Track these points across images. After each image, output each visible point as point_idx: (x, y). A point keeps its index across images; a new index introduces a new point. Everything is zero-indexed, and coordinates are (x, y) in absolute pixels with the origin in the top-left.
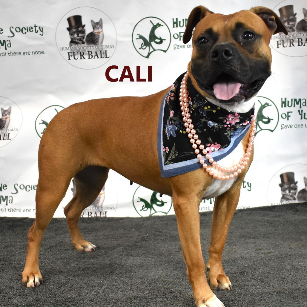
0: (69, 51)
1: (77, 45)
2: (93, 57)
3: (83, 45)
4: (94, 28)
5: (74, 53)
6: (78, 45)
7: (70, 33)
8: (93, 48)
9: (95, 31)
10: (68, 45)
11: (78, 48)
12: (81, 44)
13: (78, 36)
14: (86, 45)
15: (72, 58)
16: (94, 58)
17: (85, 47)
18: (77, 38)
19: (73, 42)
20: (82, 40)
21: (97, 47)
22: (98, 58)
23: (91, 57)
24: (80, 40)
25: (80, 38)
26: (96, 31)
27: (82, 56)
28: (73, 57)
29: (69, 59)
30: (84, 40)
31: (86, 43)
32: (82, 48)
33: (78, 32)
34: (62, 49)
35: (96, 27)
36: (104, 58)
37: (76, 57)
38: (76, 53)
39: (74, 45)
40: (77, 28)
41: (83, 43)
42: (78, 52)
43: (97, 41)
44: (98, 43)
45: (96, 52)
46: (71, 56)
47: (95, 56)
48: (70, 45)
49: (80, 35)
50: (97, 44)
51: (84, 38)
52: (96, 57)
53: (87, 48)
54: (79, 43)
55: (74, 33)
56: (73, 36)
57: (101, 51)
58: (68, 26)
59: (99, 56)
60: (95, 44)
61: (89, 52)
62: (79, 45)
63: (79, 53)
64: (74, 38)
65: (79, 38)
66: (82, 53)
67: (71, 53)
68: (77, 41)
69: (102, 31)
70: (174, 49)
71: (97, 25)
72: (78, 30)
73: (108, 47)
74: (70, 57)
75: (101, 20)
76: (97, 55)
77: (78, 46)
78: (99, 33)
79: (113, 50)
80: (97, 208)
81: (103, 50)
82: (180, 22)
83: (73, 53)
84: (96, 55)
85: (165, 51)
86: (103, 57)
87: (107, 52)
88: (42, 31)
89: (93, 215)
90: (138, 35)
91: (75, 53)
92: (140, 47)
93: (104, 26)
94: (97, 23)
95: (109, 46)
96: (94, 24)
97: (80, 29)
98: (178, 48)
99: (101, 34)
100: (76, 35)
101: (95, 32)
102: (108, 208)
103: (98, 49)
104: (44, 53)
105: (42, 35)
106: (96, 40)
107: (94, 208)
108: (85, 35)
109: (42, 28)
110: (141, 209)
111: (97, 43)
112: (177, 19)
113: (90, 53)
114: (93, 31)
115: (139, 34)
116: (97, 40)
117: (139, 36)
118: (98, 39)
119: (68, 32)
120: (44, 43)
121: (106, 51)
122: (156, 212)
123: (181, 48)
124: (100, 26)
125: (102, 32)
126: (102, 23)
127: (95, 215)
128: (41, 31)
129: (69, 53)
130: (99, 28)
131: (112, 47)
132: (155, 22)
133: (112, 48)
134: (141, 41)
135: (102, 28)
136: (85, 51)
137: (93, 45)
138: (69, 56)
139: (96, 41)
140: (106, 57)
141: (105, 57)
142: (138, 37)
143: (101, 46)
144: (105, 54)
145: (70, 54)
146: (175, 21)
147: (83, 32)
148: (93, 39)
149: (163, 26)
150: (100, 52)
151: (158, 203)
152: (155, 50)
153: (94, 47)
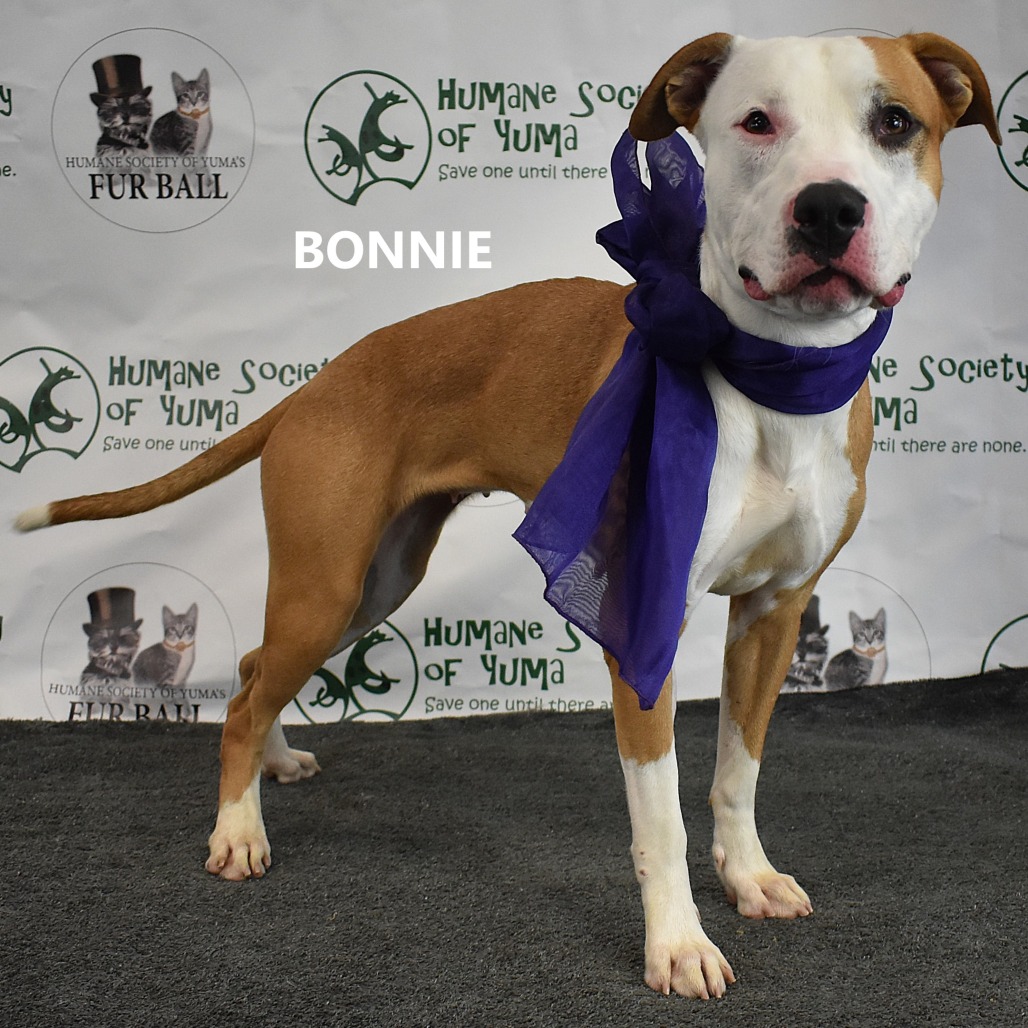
0: (95, 171)
1: (122, 152)
2: (175, 194)
3: (141, 153)
4: (179, 99)
5: (110, 176)
6: (125, 152)
7: (102, 111)
8: (174, 165)
9: (183, 109)
10: (90, 150)
11: (124, 163)
12: (136, 149)
13: (126, 122)
14: (150, 152)
15: (103, 193)
16: (178, 197)
17: (148, 161)
18: (123, 127)
19: (107, 140)
20: (139, 137)
21: (187, 163)
22: (190, 196)
23: (166, 192)
24: (133, 135)
25: (134, 127)
26: (188, 109)
27: (137, 189)
28: (106, 189)
29: (94, 196)
30: (147, 137)
31: (150, 148)
32: (136, 162)
33: (127, 111)
34: (71, 162)
35: (186, 95)
36: (209, 197)
37: (117, 191)
38: (116, 177)
39: (111, 153)
40: (126, 96)
41: (143, 145)
42: (123, 176)
43: (190, 143)
44: (193, 148)
45: (184, 179)
46: (101, 186)
47: (180, 189)
48: (99, 151)
49: (133, 119)
50: (188, 153)
51: (145, 130)
52: (184, 194)
53: (155, 164)
54: (130, 146)
55: (115, 110)
56: (109, 121)
57: (200, 176)
58: (94, 89)
59: (195, 192)
60: (182, 151)
61: (160, 176)
62: (129, 153)
63: (127, 177)
64: (116, 128)
65: (129, 128)
66: (137, 178)
67: (101, 175)
68: (121, 137)
69: (208, 110)
70: (441, 179)
71: (192, 89)
72: (126, 101)
73: (223, 163)
74: (98, 189)
75: (205, 73)
76: (187, 189)
77: (125, 157)
78: (196, 115)
79: (240, 172)
80: (165, 693)
81: (207, 171)
82: (462, 91)
83: (106, 178)
84: (183, 186)
85: (410, 185)
86: (205, 194)
87: (220, 178)
88: (9, 101)
89: (153, 715)
90: (324, 127)
91: (113, 178)
92: (331, 168)
93: (215, 93)
94: (192, 84)
95: (227, 159)
96: (180, 87)
97: (133, 100)
98: (454, 175)
99: (202, 121)
100: (119, 120)
101: (182, 113)
102: (204, 694)
103: (191, 168)
104: (11, 172)
105: (8, 114)
106: (185, 138)
107: (158, 693)
108: (150, 121)
109: (9, 91)
110: (315, 699)
111: (188, 150)
112: (452, 82)
113: (165, 180)
114: (179, 108)
115: (327, 124)
116: (189, 139)
117: (327, 131)
118: (192, 135)
119: (94, 108)
120: (14, 139)
121: (217, 176)
122: (362, 711)
123: (463, 175)
124: (199, 94)
125: (207, 114)
126: (207, 85)
127: (161, 717)
128: (5, 101)
129: (93, 176)
130: (197, 98)
131: (238, 162)
132: (382, 87)
133: (239, 167)
134: (335, 149)
135: (206, 98)
136: (148, 171)
137: (174, 155)
138: (94, 187)
139: (185, 142)
140: (217, 196)
141: (213, 195)
142: (324, 134)
143: (203, 158)
144: (213, 187)
145: (97, 178)
146: (446, 87)
147: (145, 110)
148: (174, 135)
149: (405, 101)
150: (197, 177)
151: (370, 682)
152: (376, 179)
153: (179, 162)
